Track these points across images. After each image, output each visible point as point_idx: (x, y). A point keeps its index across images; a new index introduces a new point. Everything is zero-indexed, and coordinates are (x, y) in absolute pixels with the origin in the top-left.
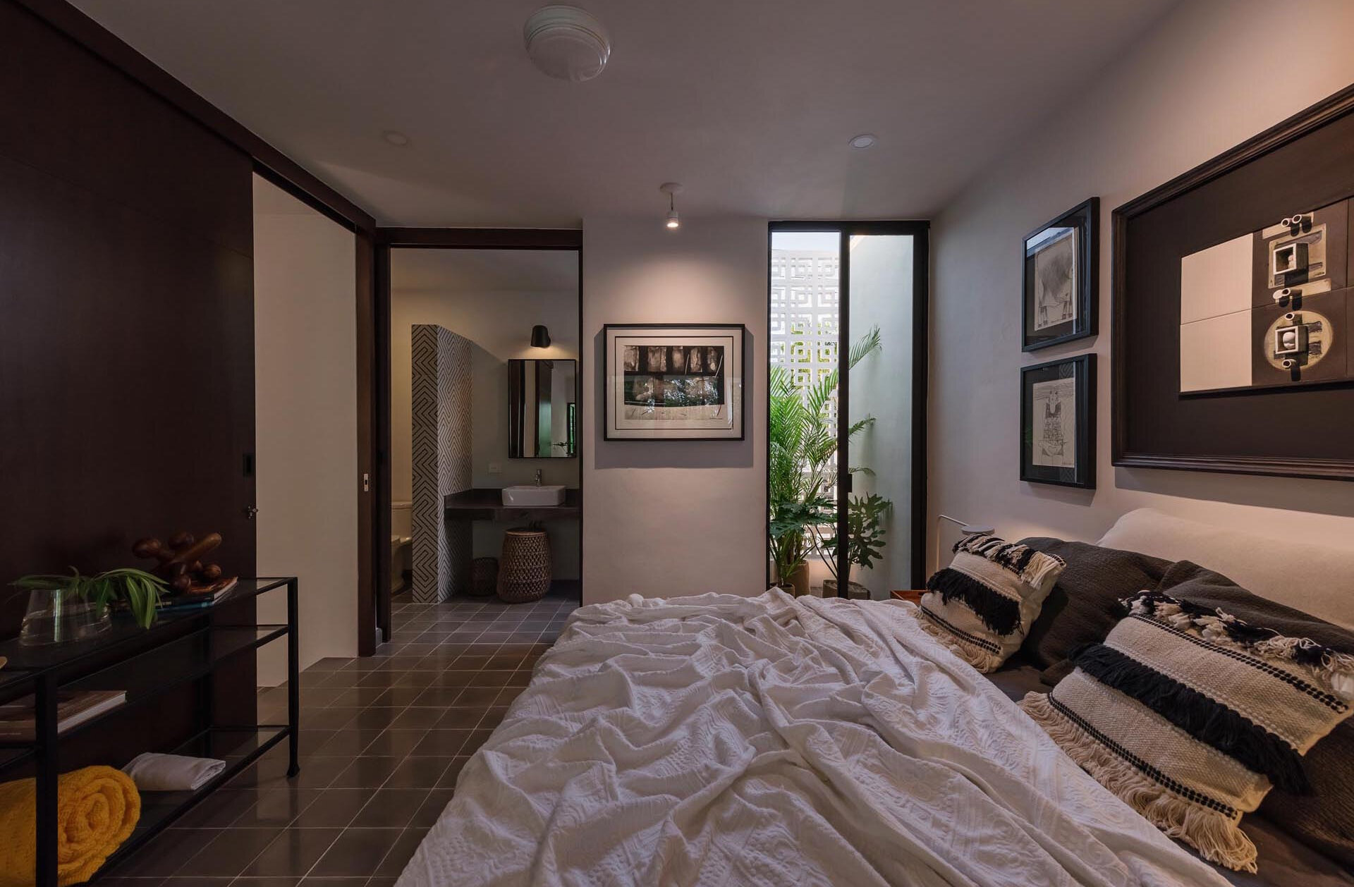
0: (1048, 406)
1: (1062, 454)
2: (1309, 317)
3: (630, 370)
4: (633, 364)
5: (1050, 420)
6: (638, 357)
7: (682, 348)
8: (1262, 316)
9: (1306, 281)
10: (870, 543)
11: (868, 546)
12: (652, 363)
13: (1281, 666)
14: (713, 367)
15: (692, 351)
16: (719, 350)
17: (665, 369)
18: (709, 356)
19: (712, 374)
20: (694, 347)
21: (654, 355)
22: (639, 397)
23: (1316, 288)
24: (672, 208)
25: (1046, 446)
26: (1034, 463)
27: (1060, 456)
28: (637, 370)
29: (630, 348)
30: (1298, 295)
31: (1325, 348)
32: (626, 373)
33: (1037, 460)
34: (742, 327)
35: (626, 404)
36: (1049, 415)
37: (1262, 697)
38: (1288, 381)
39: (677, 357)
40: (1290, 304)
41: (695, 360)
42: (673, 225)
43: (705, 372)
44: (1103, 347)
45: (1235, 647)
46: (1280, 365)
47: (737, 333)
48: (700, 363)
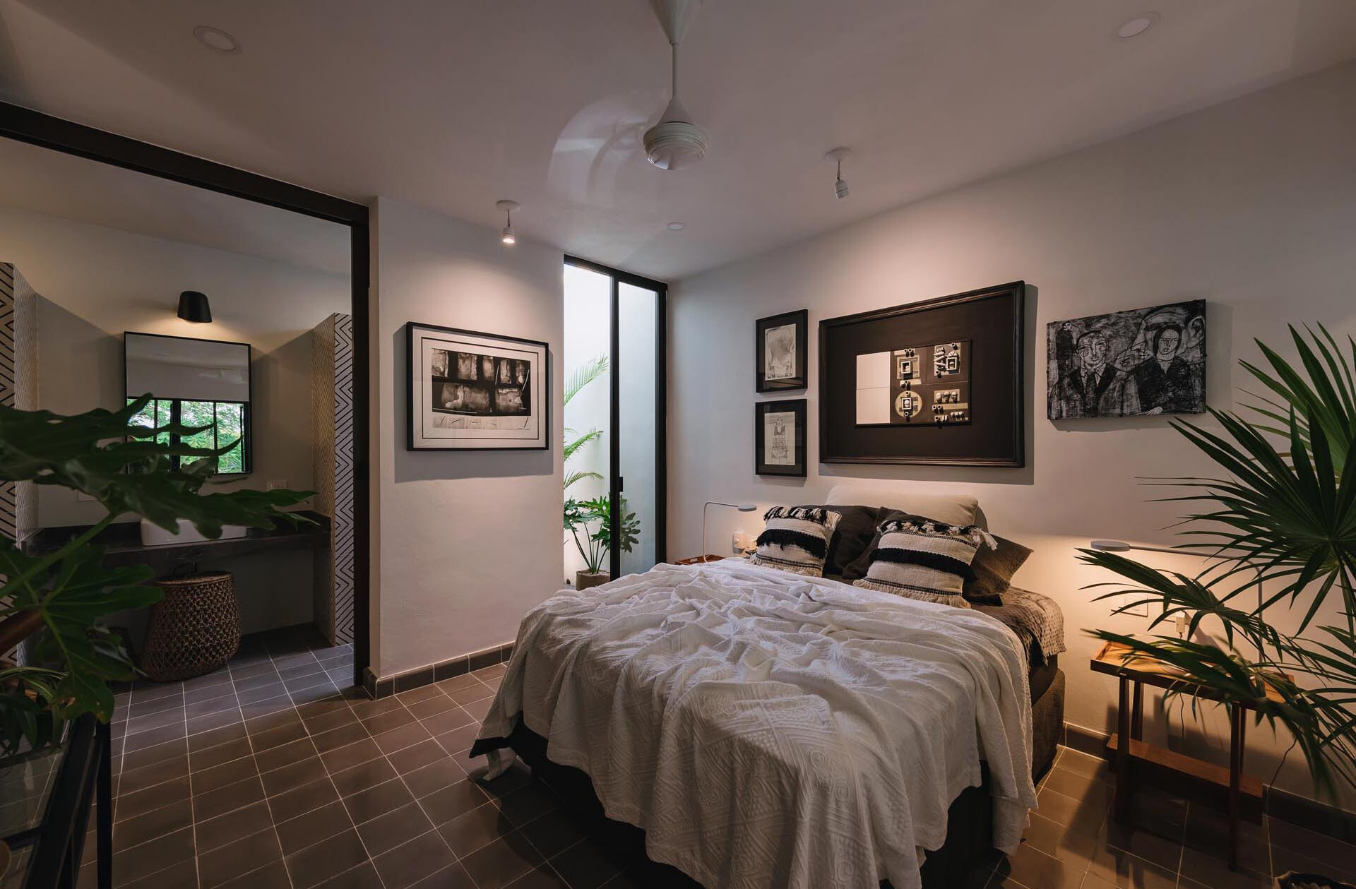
0: (776, 428)
1: (786, 457)
2: (914, 394)
3: (438, 375)
4: (442, 370)
5: (777, 436)
6: (447, 362)
7: (492, 358)
8: (895, 391)
9: (912, 378)
10: (630, 532)
11: (629, 535)
12: (463, 371)
13: (958, 537)
14: (521, 379)
15: (502, 363)
16: (527, 364)
17: (476, 377)
18: (517, 369)
19: (520, 386)
20: (505, 359)
21: (464, 362)
22: (448, 405)
23: (916, 382)
24: (509, 225)
25: (775, 452)
26: (766, 463)
27: (785, 459)
28: (446, 376)
29: (438, 351)
30: (909, 385)
31: (919, 409)
32: (434, 379)
33: (768, 461)
34: (546, 345)
35: (433, 411)
36: (777, 433)
37: (956, 550)
38: (905, 422)
39: (488, 367)
40: (906, 388)
41: (505, 373)
42: (509, 241)
43: (514, 384)
44: (812, 395)
45: (939, 534)
46: (902, 414)
47: (542, 350)
48: (509, 375)
